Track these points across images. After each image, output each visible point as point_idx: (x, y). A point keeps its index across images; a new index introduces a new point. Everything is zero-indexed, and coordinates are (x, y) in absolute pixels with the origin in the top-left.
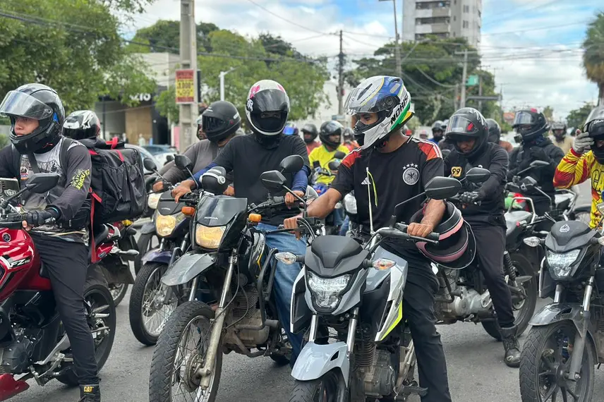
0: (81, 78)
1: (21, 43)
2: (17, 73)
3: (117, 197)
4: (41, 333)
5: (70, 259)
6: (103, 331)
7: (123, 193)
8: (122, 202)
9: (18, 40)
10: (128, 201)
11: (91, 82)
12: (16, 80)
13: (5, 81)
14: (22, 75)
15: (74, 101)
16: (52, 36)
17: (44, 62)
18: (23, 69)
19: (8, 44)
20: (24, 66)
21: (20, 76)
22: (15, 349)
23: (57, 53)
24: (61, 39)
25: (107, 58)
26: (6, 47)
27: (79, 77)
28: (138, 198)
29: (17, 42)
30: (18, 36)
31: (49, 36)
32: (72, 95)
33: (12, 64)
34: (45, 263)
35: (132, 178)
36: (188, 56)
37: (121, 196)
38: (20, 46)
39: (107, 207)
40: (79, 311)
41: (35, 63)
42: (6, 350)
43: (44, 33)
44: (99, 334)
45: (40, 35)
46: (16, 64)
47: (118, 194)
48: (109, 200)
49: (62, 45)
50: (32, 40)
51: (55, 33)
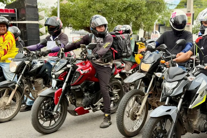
0: (150, 17)
1: (131, 6)
2: (129, 16)
3: (122, 50)
4: (94, 95)
5: (105, 72)
6: (117, 98)
7: (124, 49)
8: (124, 52)
9: (130, 5)
10: (126, 52)
11: (153, 19)
12: (128, 19)
13: (125, 19)
14: (131, 17)
15: (147, 25)
16: (141, 4)
17: (137, 12)
18: (131, 15)
19: (126, 7)
20: (131, 14)
21: (130, 17)
22: (85, 99)
23: (142, 9)
24: (144, 4)
25: (160, 10)
26: (126, 8)
27: (149, 17)
28: (129, 51)
29: (130, 6)
30: (130, 4)
31: (140, 3)
32: (146, 23)
33: (127, 13)
34: (97, 73)
35: (127, 44)
36: (190, 8)
37: (124, 50)
38: (130, 7)
39: (119, 54)
40: (106, 89)
41: (135, 13)
42: (82, 100)
43: (138, 3)
44: (116, 98)
45: (137, 3)
46: (129, 13)
47: (123, 50)
48: (120, 52)
49: (144, 6)
50: (134, 5)
51: (141, 2)
